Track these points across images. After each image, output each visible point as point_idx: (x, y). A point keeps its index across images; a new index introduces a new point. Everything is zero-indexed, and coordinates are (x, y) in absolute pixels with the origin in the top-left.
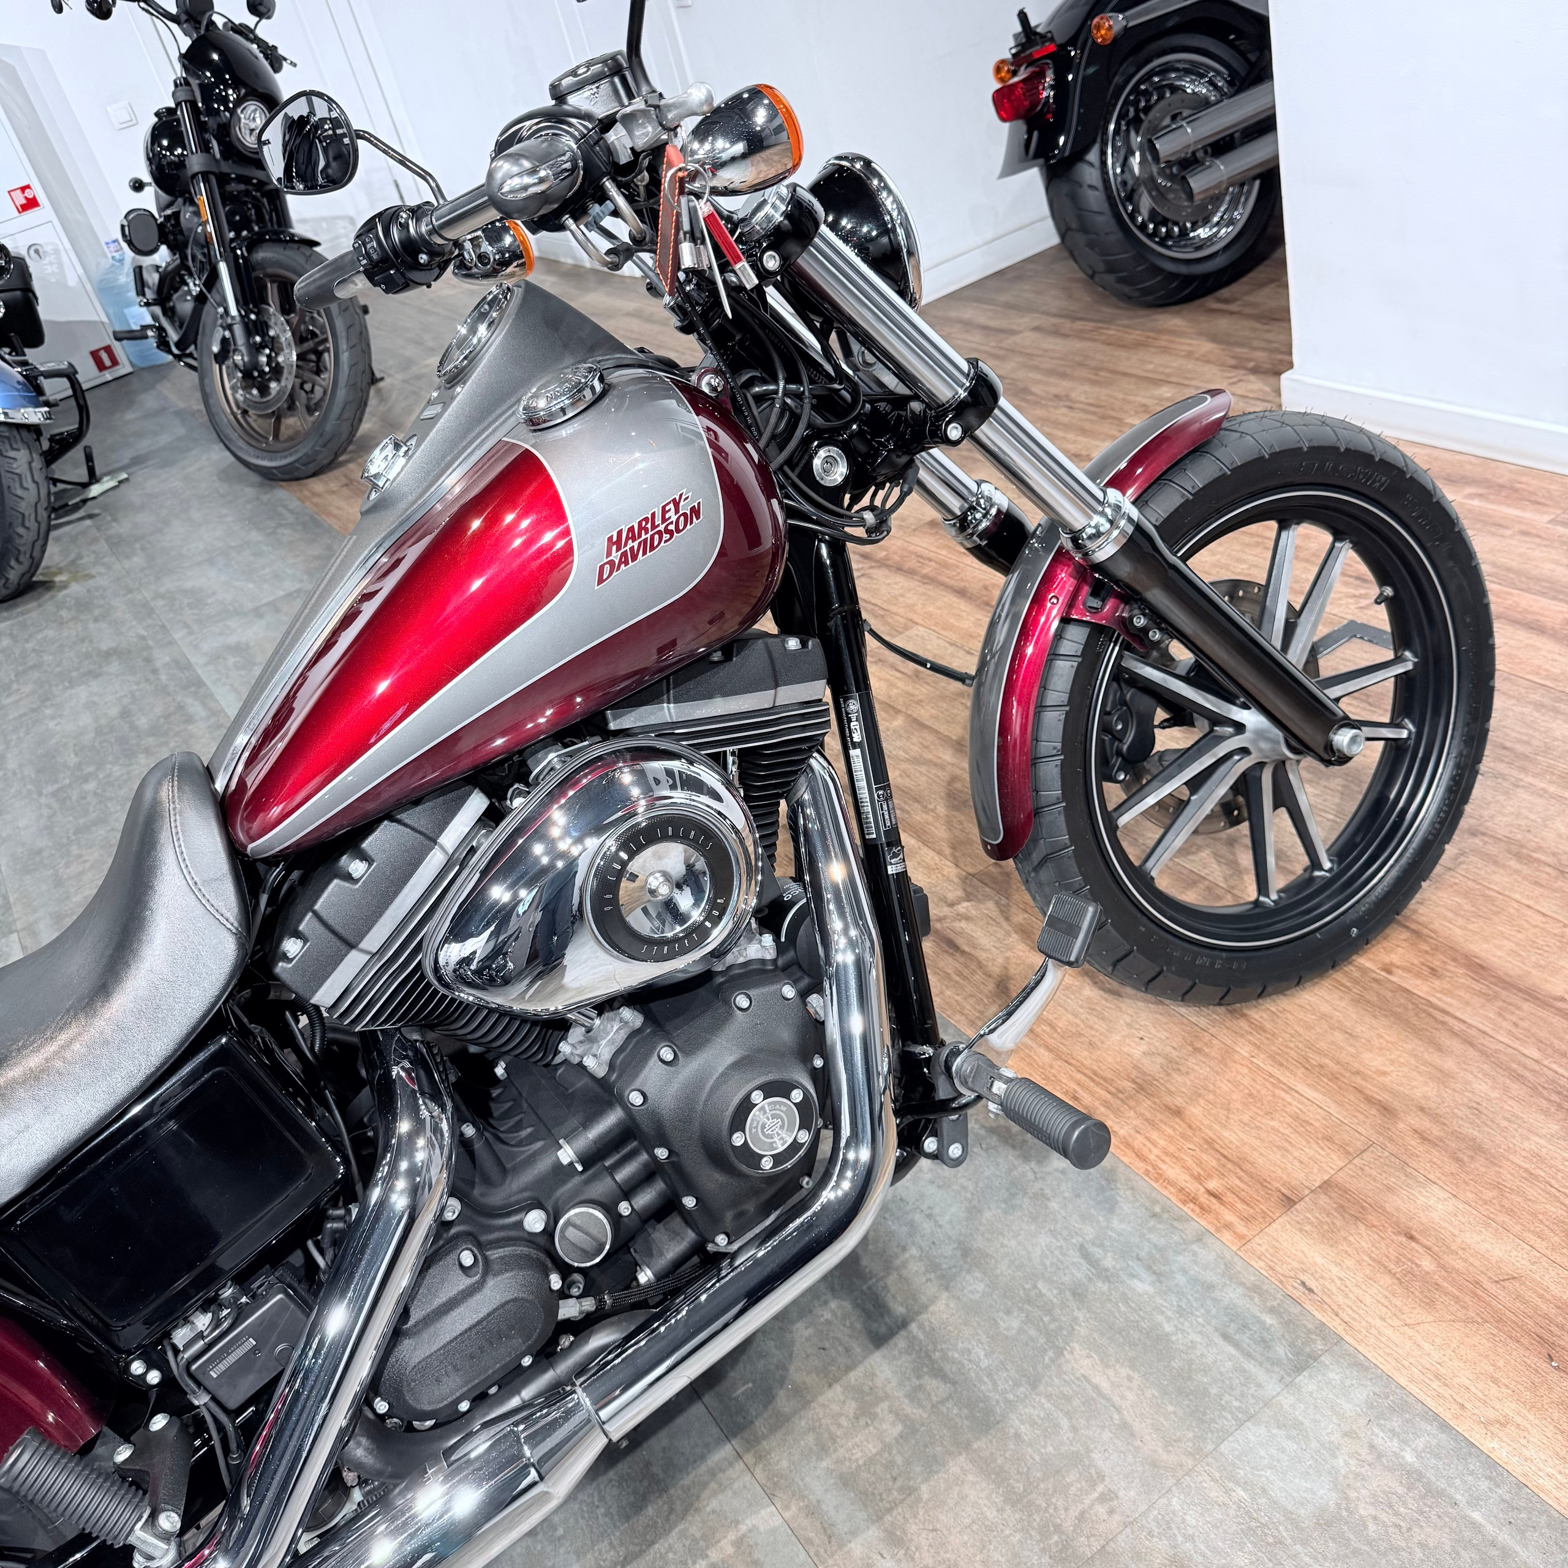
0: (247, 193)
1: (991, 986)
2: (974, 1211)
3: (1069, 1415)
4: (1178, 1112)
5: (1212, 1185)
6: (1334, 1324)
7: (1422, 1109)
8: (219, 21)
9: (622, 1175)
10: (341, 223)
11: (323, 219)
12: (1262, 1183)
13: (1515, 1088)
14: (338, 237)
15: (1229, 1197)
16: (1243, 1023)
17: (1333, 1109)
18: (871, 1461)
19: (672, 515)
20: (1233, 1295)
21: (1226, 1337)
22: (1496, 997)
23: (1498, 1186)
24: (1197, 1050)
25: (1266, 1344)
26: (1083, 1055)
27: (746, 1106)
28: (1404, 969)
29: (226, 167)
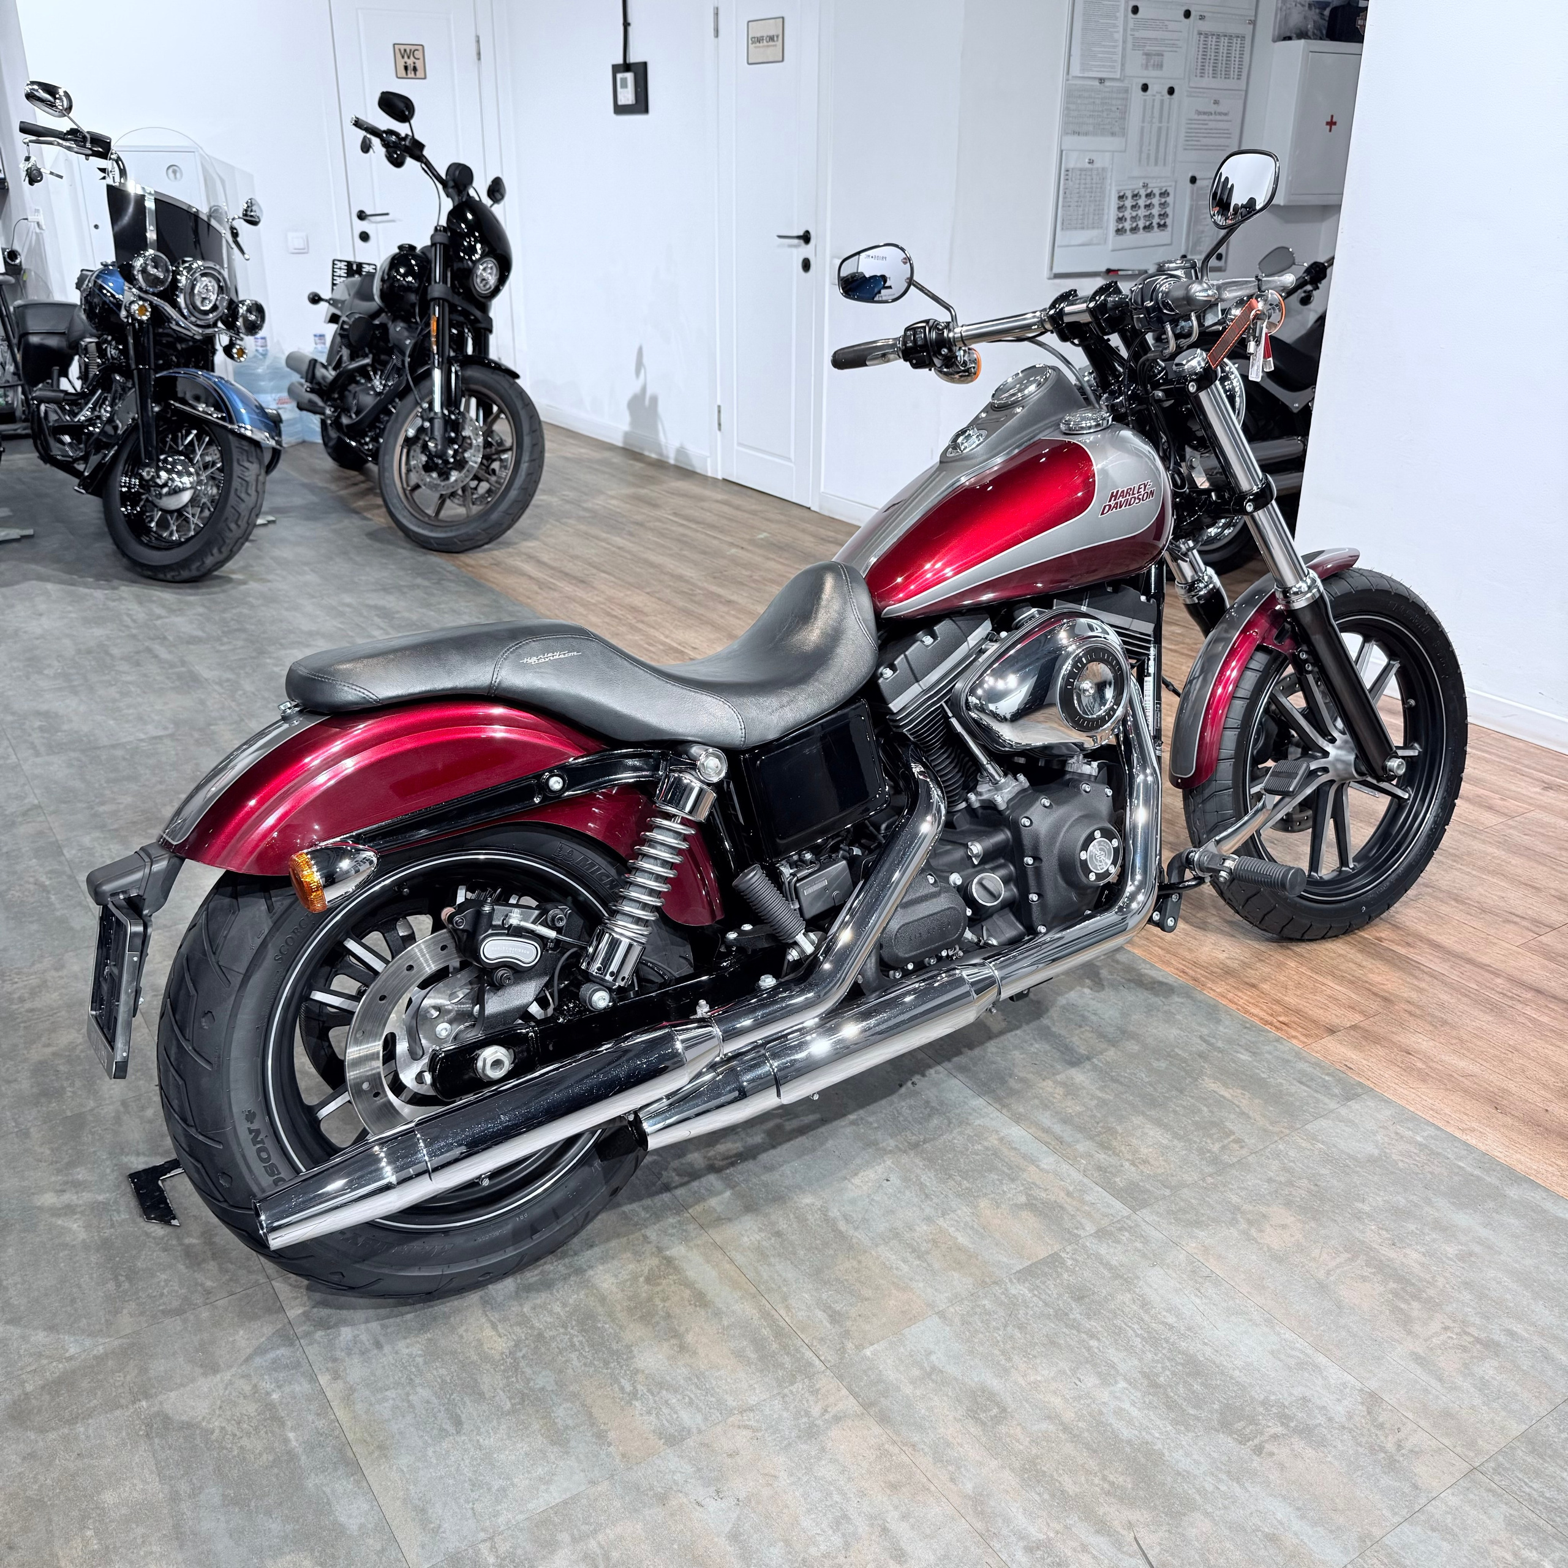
2: (1125, 1015)
3: (1206, 1106)
4: (1254, 986)
6: (1367, 1083)
7: (1408, 1002)
8: (473, 197)
12: (1314, 1022)
13: (1465, 999)
15: (1294, 1025)
16: (1290, 952)
17: (1353, 996)
18: (1080, 1114)
20: (1303, 1066)
21: (1301, 1083)
22: (1449, 960)
24: (1261, 960)
25: (1326, 1087)
26: (1186, 954)
27: (1091, 838)
28: (1389, 940)
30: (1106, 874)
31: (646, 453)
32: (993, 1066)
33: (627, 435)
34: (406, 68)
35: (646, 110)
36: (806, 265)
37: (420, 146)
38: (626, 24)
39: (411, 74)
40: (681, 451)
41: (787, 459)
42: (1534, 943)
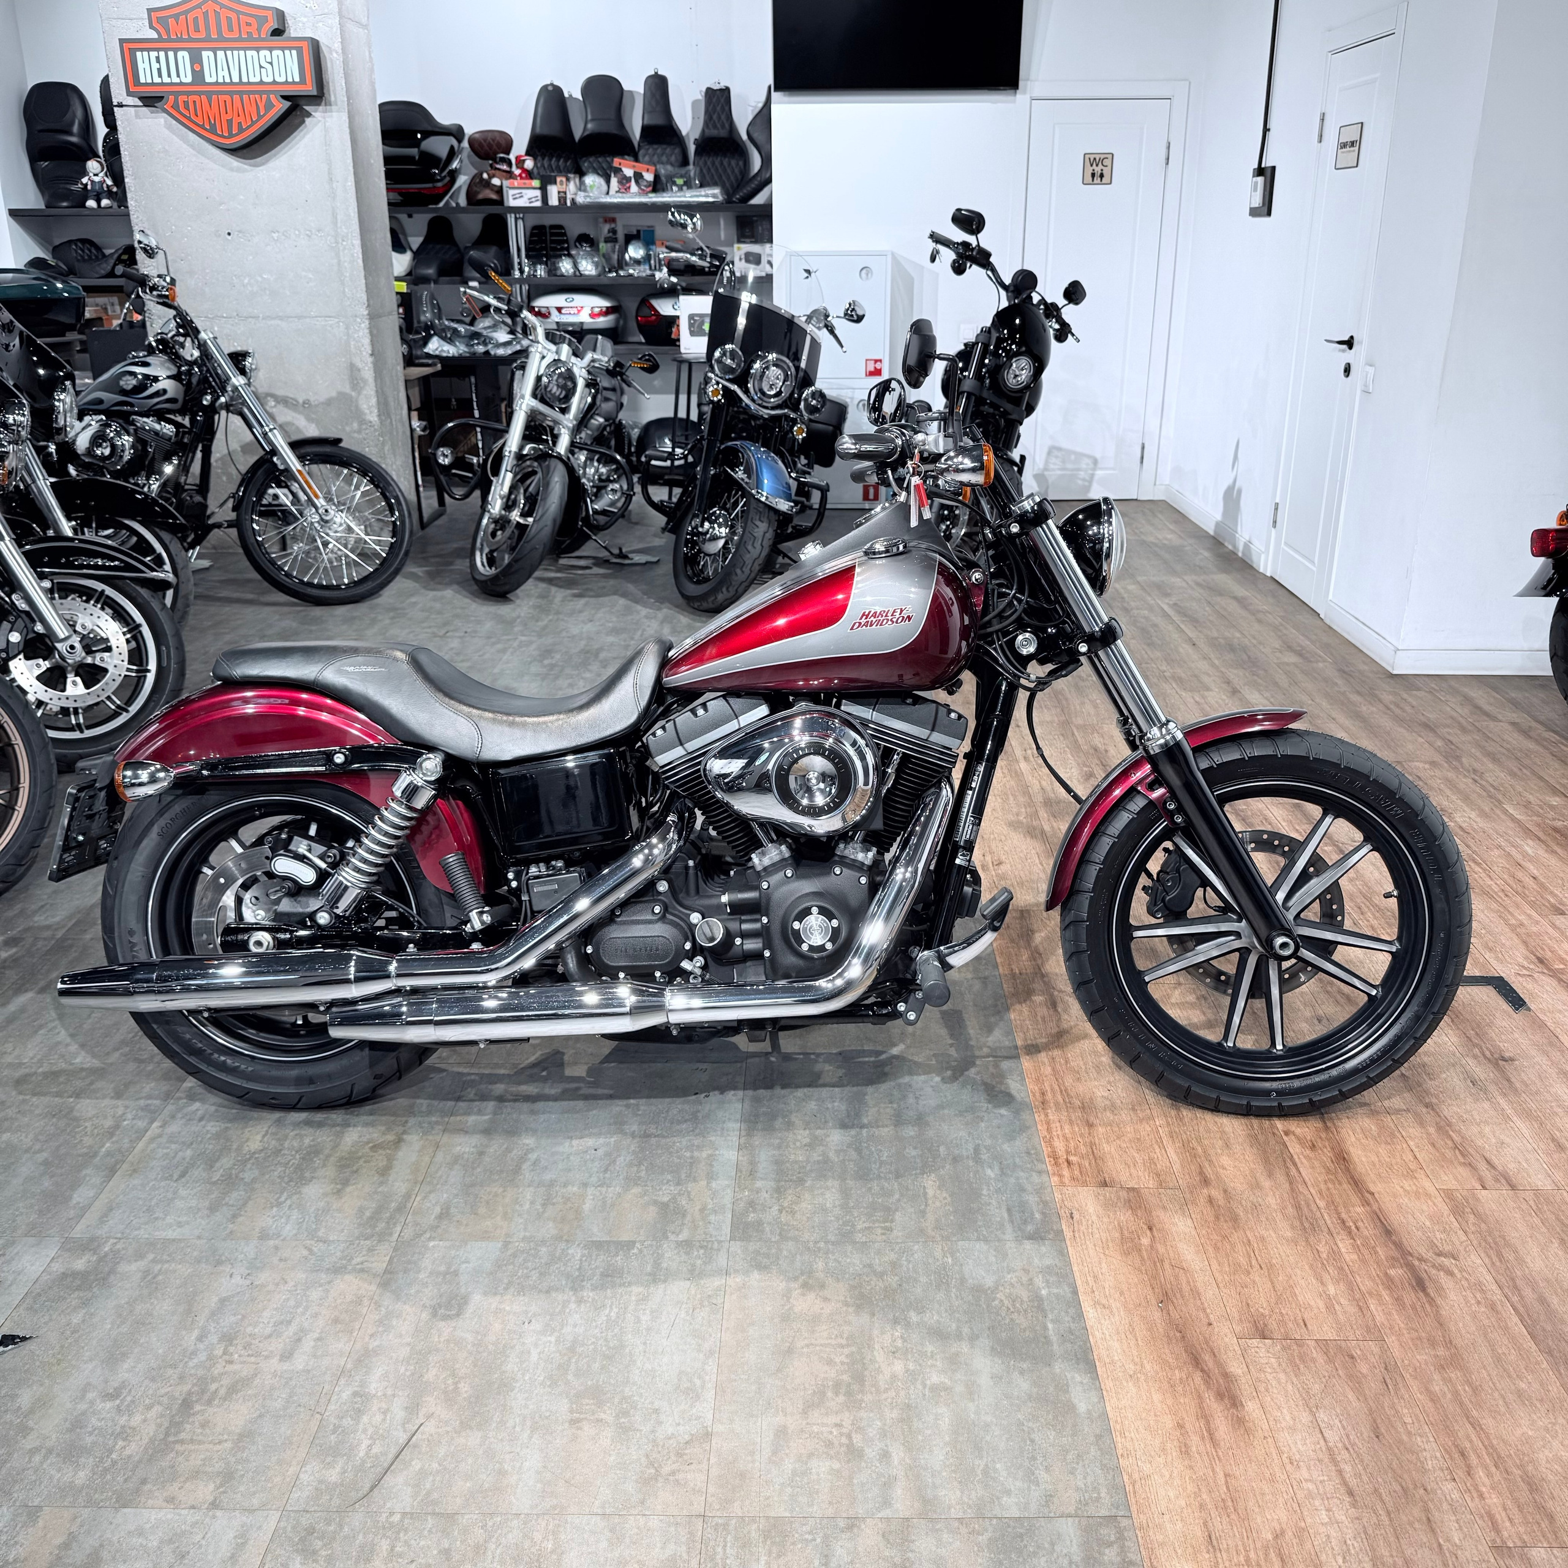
0: (994, 415)
1: (1054, 1031)
2: (941, 1107)
3: (902, 1195)
4: (1090, 1125)
5: (1073, 1158)
6: (1068, 1234)
7: (1225, 1191)
8: (1036, 299)
9: (745, 926)
10: (1087, 461)
11: (1075, 453)
12: (1100, 1171)
13: (1291, 1210)
14: (1079, 470)
15: (1076, 1167)
16: (1173, 1113)
17: (1177, 1167)
18: (796, 1162)
19: (897, 614)
20: (1032, 1199)
21: (1009, 1210)
22: (1335, 1174)
23: (1224, 1237)
24: (1133, 1109)
25: (1025, 1222)
26: (1069, 1081)
27: (807, 912)
28: (1298, 1138)
29: (985, 394)
30: (822, 948)
31: (1227, 545)
32: (782, 1106)
33: (1218, 525)
34: (1093, 175)
35: (1269, 214)
36: (1347, 370)
37: (989, 255)
38: (1266, 130)
39: (1097, 180)
40: (1247, 546)
41: (1313, 562)
42: (1465, 1193)
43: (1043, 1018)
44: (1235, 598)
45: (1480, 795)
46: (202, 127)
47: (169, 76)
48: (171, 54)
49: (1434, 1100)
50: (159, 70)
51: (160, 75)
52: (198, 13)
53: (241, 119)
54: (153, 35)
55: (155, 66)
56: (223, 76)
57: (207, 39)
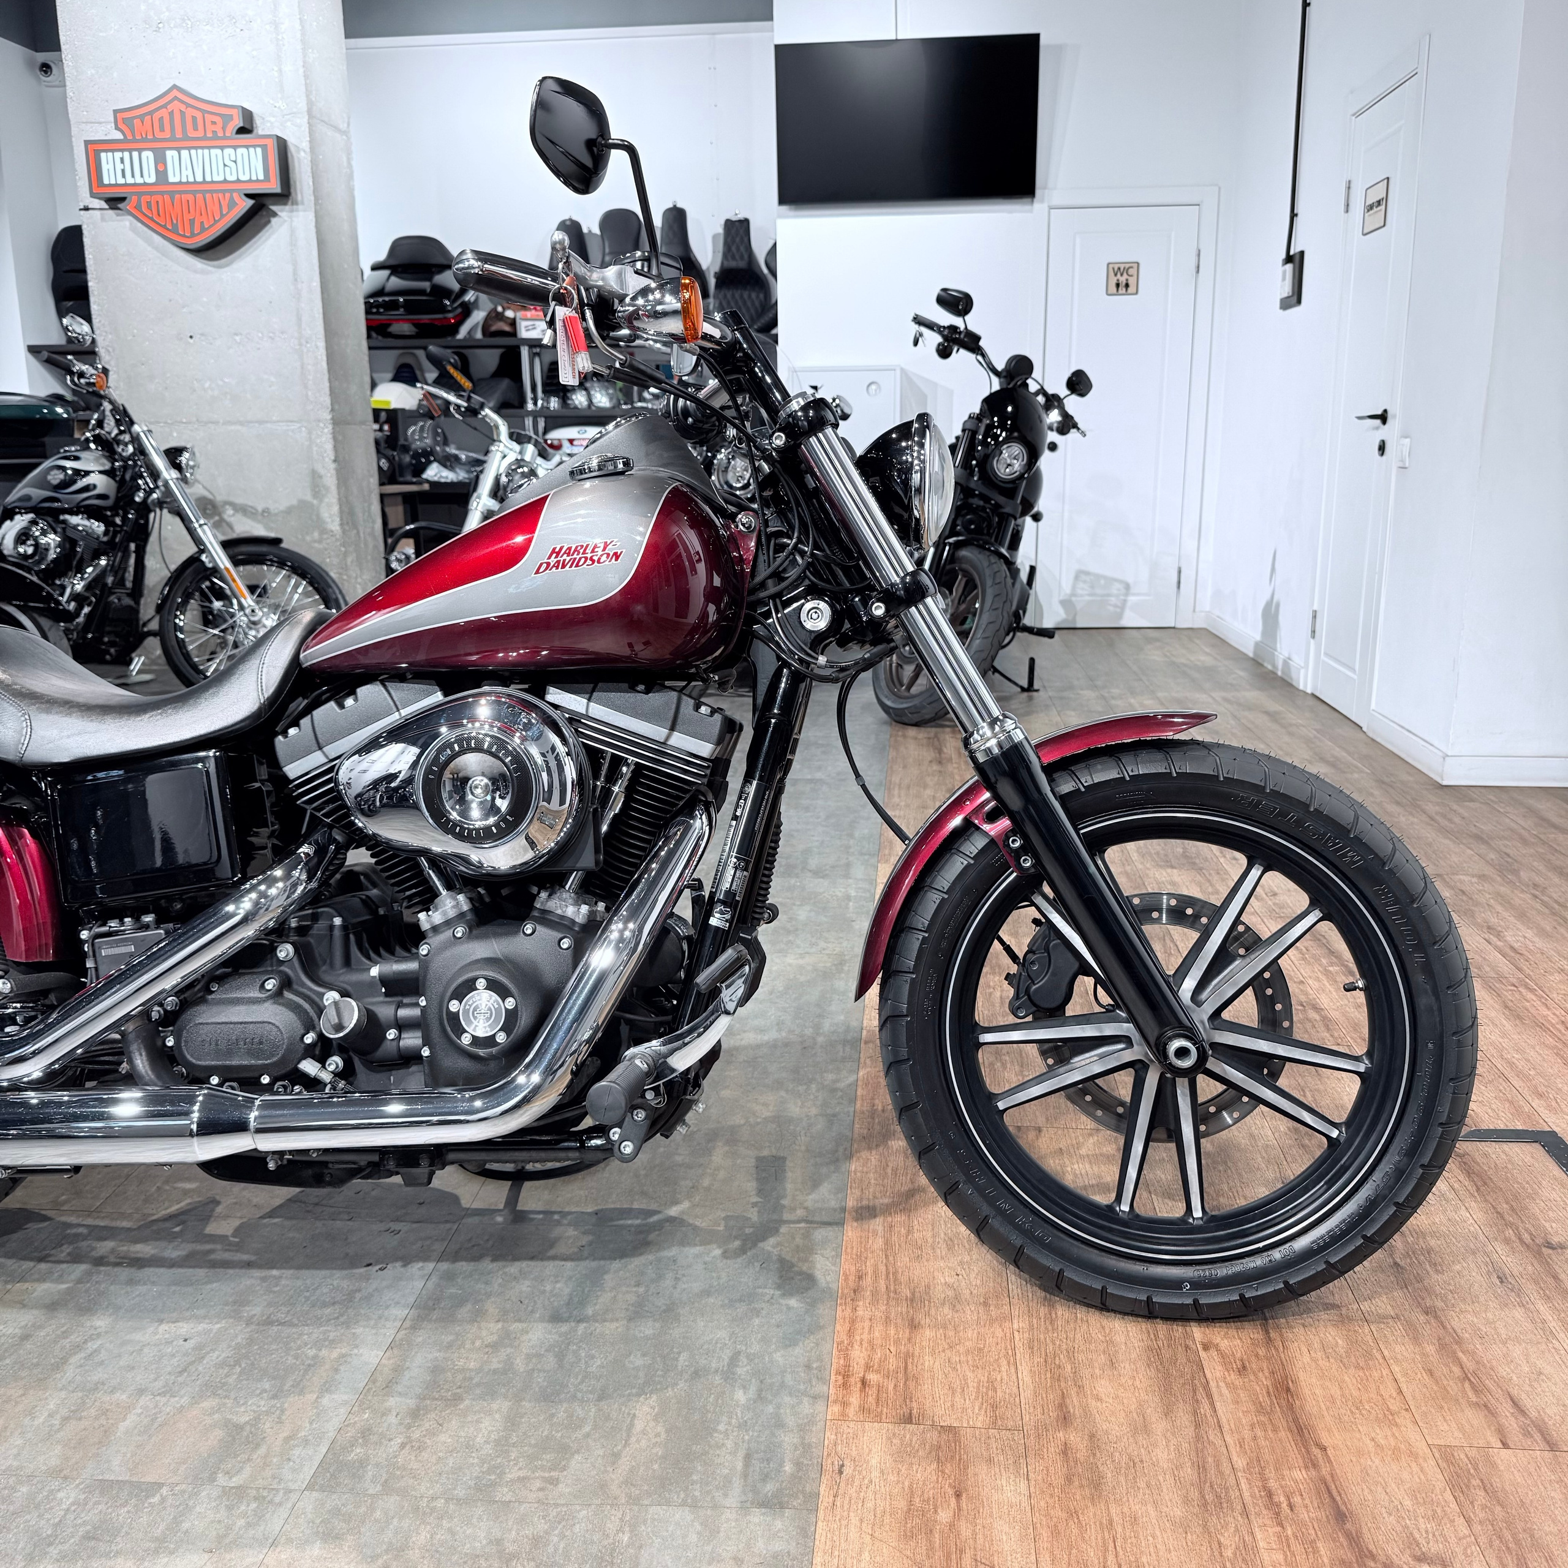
1: (905, 1188)
2: (707, 1293)
3: (595, 1427)
4: (915, 1326)
5: (872, 1377)
6: (825, 1499)
7: (1092, 1436)
8: (1033, 387)
9: (403, 1013)
10: (1117, 585)
11: (1105, 577)
12: (907, 1397)
13: (1188, 1472)
14: (1109, 595)
15: (872, 1392)
16: (1043, 1311)
17: (1027, 1394)
18: (463, 1370)
19: (599, 551)
20: (788, 1440)
21: (748, 1457)
22: (1269, 1414)
23: (1073, 1514)
24: (985, 1304)
25: (765, 1478)
26: (903, 1261)
27: (470, 986)
28: (1222, 1354)
30: (490, 1041)
31: (1266, 664)
32: (480, 1286)
33: (1257, 645)
34: (1118, 285)
35: (1299, 302)
36: (1382, 448)
37: (978, 338)
38: (1293, 215)
39: (1122, 290)
40: (1286, 663)
41: (1353, 670)
42: (1473, 1453)
43: (895, 1171)
44: (1267, 713)
45: (1539, 912)
46: (164, 227)
47: (133, 176)
48: (135, 154)
49: (1439, 1304)
50: (123, 171)
51: (124, 176)
52: (163, 113)
53: (204, 219)
54: (119, 136)
55: (119, 167)
56: (187, 176)
57: (173, 139)
